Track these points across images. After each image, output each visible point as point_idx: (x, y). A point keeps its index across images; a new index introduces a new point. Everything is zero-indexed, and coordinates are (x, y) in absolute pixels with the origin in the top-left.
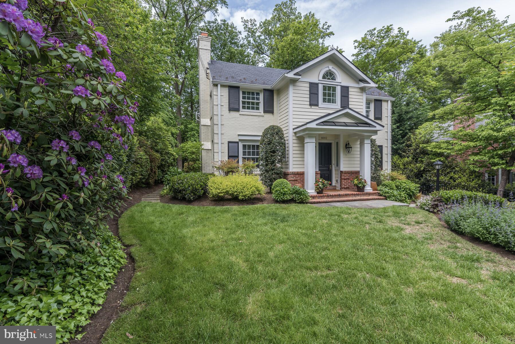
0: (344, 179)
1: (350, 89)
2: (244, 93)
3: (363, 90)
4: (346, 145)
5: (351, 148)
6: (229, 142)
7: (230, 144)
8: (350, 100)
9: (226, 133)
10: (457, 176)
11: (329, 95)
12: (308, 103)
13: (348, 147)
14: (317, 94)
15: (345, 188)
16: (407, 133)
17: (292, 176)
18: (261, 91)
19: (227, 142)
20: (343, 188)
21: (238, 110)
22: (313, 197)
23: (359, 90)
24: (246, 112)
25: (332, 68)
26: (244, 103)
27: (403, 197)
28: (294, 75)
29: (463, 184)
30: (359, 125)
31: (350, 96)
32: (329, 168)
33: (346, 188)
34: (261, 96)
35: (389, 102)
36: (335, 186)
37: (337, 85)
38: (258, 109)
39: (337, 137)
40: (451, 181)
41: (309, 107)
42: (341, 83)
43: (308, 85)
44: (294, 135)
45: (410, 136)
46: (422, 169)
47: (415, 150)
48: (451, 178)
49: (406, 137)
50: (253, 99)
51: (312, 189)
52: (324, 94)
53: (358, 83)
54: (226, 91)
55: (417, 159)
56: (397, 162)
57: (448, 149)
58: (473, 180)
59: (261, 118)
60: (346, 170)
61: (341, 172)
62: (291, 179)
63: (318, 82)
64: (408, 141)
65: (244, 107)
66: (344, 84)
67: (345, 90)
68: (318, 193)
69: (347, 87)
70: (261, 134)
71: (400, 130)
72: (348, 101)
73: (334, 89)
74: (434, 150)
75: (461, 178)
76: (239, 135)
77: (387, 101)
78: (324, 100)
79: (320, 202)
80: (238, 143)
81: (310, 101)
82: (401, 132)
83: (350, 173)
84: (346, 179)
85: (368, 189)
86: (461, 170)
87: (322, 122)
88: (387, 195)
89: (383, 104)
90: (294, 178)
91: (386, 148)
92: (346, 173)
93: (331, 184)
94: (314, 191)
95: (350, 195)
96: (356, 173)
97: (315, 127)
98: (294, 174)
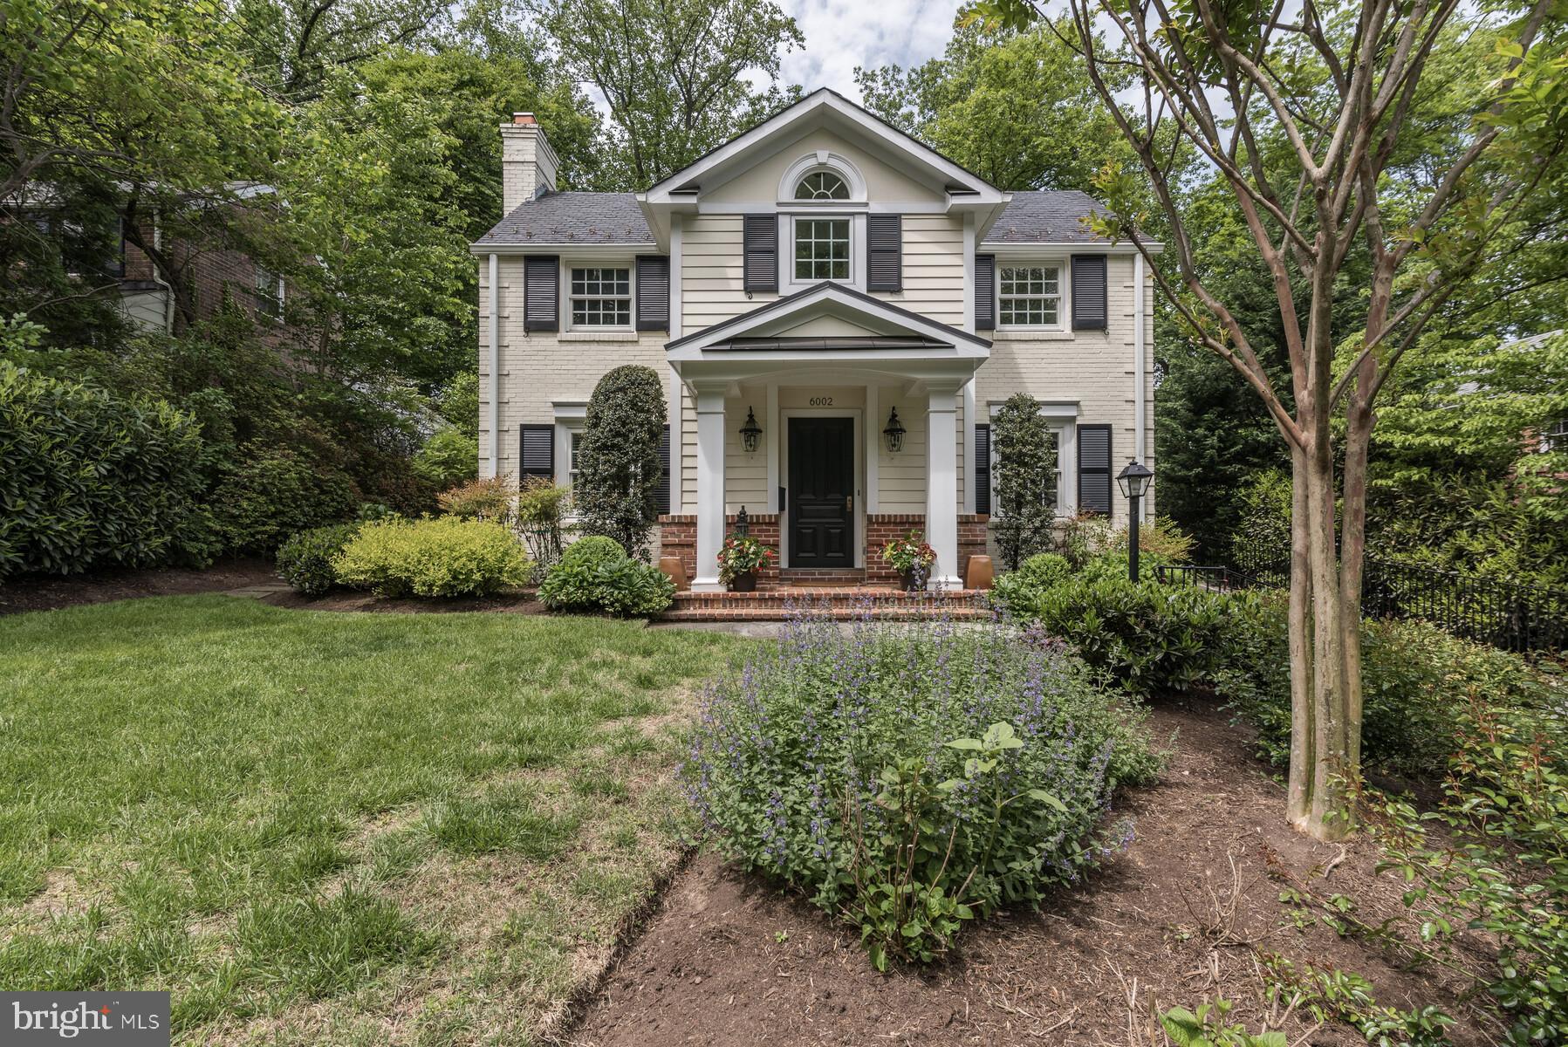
0: (879, 545)
1: (906, 224)
2: (577, 274)
3: (959, 220)
4: (890, 421)
6: (524, 428)
7: (527, 434)
8: (906, 260)
9: (516, 399)
10: (1478, 546)
11: (822, 251)
12: (740, 285)
13: (894, 431)
14: (774, 251)
15: (880, 577)
17: (675, 529)
18: (629, 262)
19: (518, 428)
20: (874, 578)
21: (551, 327)
22: (707, 601)
23: (944, 224)
24: (586, 331)
25: (830, 156)
26: (578, 305)
28: (671, 193)
31: (906, 249)
32: (844, 506)
33: (888, 577)
34: (632, 281)
35: (1138, 259)
36: (862, 570)
37: (853, 214)
38: (624, 320)
39: (860, 393)
41: (742, 296)
42: (866, 205)
43: (739, 225)
48: (1460, 553)
50: (608, 289)
51: (710, 575)
52: (802, 249)
53: (943, 200)
54: (516, 272)
56: (1273, 494)
57: (1440, 433)
59: (629, 347)
60: (893, 513)
61: (869, 518)
62: (671, 540)
63: (774, 210)
65: (579, 320)
66: (876, 208)
67: (885, 231)
68: (729, 587)
69: (895, 219)
72: (899, 266)
73: (842, 228)
76: (556, 405)
77: (1130, 257)
78: (803, 271)
79: (714, 619)
80: (551, 428)
81: (746, 279)
83: (902, 523)
87: (727, 341)
89: (1113, 269)
90: (679, 536)
91: (1129, 435)
92: (883, 523)
93: (848, 562)
94: (716, 580)
95: (887, 600)
96: (914, 523)
97: (700, 357)
98: (680, 524)
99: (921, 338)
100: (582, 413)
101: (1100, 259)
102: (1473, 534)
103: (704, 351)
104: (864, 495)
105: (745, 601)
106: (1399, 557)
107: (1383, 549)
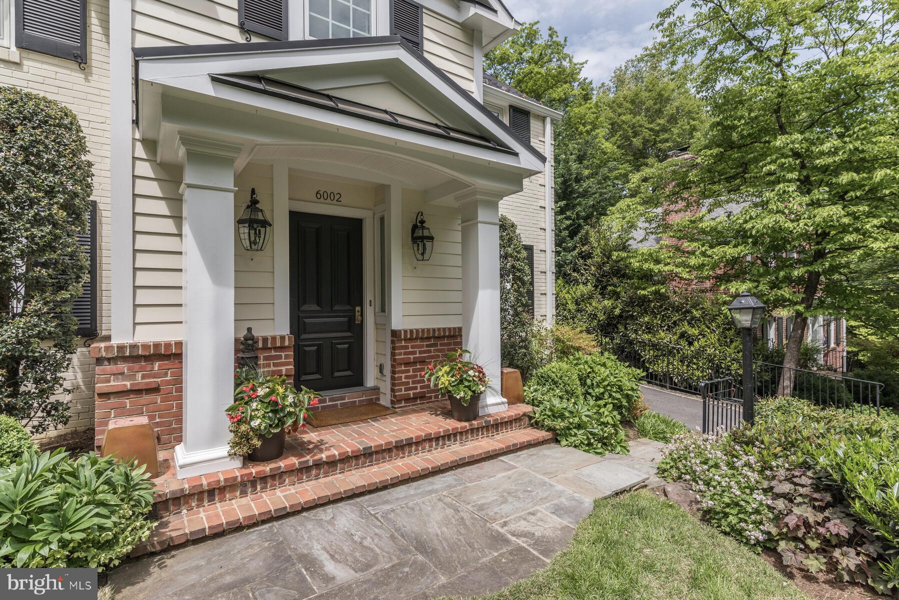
0: (407, 364)
1: (427, 19)
3: (472, 33)
4: (415, 228)
5: (431, 238)
10: (694, 331)
13: (420, 236)
15: (408, 399)
16: (579, 227)
17: (123, 367)
20: (399, 401)
29: (710, 351)
30: (452, 134)
32: (352, 318)
33: (415, 398)
35: (548, 120)
36: (376, 389)
39: (381, 192)
40: (683, 343)
44: (140, 152)
45: (587, 233)
46: (617, 312)
47: (600, 267)
48: (683, 335)
49: (580, 235)
51: (213, 441)
53: (458, 7)
55: (604, 288)
58: (732, 342)
60: (415, 328)
61: (395, 333)
62: (115, 384)
64: (583, 245)
67: (408, 17)
68: (251, 458)
71: (567, 218)
74: (646, 266)
75: (704, 336)
77: (543, 119)
82: (568, 222)
83: (428, 338)
84: (415, 363)
85: (493, 401)
86: (704, 316)
87: (256, 76)
88: (559, 424)
89: (535, 125)
90: (132, 377)
92: (411, 339)
93: (357, 380)
94: (224, 450)
96: (450, 336)
97: (209, 89)
98: (134, 358)
101: (527, 113)
103: (216, 79)
104: (384, 307)
105: (277, 477)
106: (646, 337)
107: (636, 331)
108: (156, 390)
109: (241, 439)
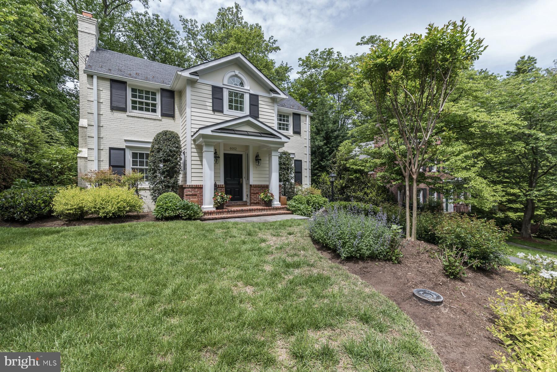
0: (254, 194)
1: (260, 99)
2: (133, 90)
3: (274, 100)
4: (256, 157)
5: (261, 160)
6: (111, 149)
7: (112, 151)
8: (260, 109)
9: (107, 137)
10: (369, 191)
11: (236, 102)
12: (211, 108)
13: (258, 159)
14: (222, 99)
15: (254, 203)
16: (333, 151)
17: (190, 189)
18: (158, 90)
19: (108, 149)
20: (252, 204)
21: (124, 110)
22: (211, 213)
23: (269, 100)
24: (137, 113)
25: (239, 73)
26: (134, 102)
27: (309, 211)
28: (190, 74)
29: (373, 198)
30: (262, 135)
31: (260, 106)
32: (239, 182)
33: (256, 203)
34: (158, 97)
35: (308, 116)
36: (246, 201)
37: (245, 92)
38: (154, 111)
39: (247, 147)
40: (366, 196)
41: (211, 112)
42: (249, 90)
43: (210, 89)
44: (193, 143)
45: (335, 153)
46: (344, 185)
47: (339, 167)
48: (365, 193)
49: (332, 155)
50: (147, 98)
51: (210, 204)
52: (231, 101)
53: (269, 93)
54: (107, 84)
55: (341, 176)
56: (325, 179)
57: (362, 166)
58: (381, 194)
59: (158, 122)
60: (257, 184)
61: (251, 185)
62: (189, 193)
63: (222, 86)
64: (334, 158)
65: (134, 108)
66: (252, 92)
67: (254, 99)
68: (217, 208)
69: (257, 96)
70: (152, 141)
71: (328, 147)
72: (258, 111)
73: (242, 96)
74: (351, 167)
75: (372, 193)
76: (126, 141)
77: (306, 116)
78: (231, 107)
79: (216, 219)
80: (124, 150)
81: (213, 107)
82: (328, 149)
83: (260, 187)
84: (256, 194)
85: (276, 203)
86: (372, 185)
87: (219, 129)
88: (293, 209)
89: (302, 118)
90: (192, 192)
91: (306, 163)
92: (255, 187)
93: (241, 199)
94: (212, 206)
95: (254, 210)
96: (266, 187)
97: (211, 133)
98: (192, 188)
99: (272, 134)
100: (149, 146)
101: (299, 115)
102: (368, 188)
103: (212, 131)
104: (248, 179)
105: (223, 212)
106: (354, 194)
107: (350, 192)
108: (196, 195)
109: (216, 203)
